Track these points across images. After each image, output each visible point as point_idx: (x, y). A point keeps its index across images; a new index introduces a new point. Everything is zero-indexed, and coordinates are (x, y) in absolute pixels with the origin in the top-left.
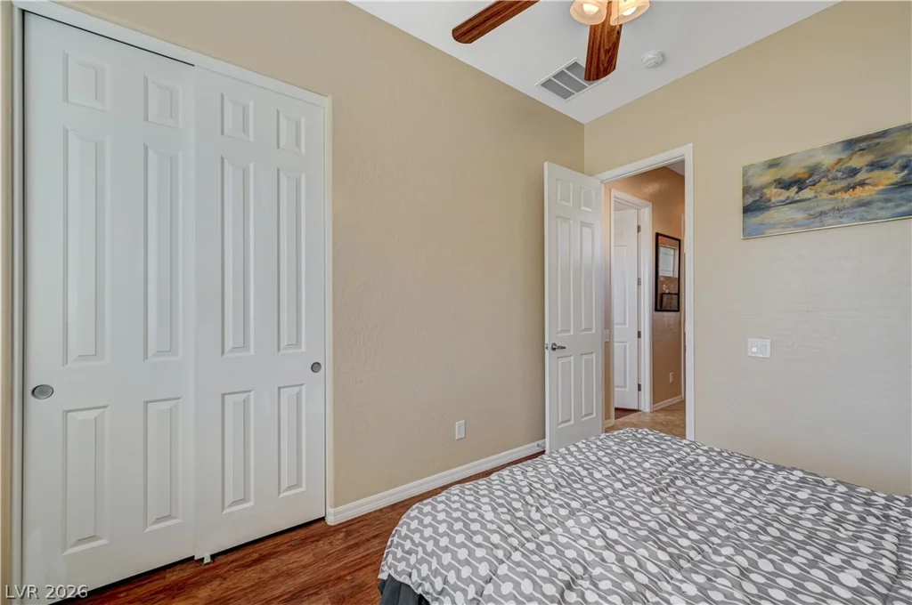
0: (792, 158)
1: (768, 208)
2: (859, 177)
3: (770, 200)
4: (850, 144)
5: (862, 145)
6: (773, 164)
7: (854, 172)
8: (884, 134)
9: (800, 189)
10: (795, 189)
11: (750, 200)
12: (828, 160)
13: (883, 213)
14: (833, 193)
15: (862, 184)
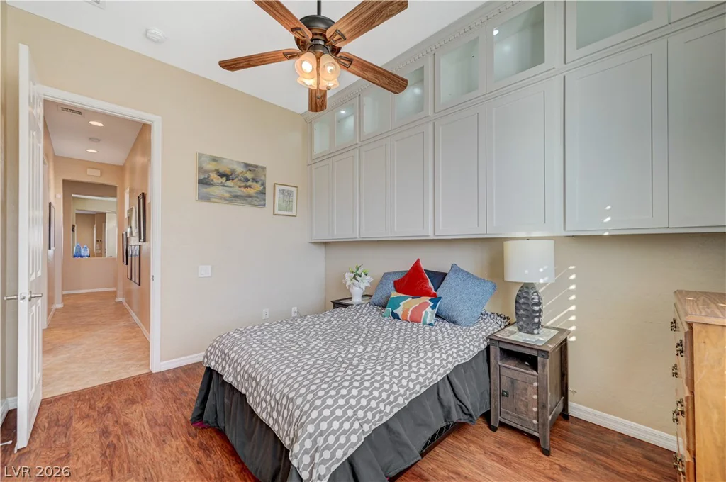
0: (224, 161)
1: (212, 185)
2: (250, 183)
3: (213, 181)
4: (247, 165)
5: (250, 168)
6: (215, 160)
7: (247, 180)
8: (256, 167)
9: (227, 180)
10: (225, 179)
11: (202, 177)
12: (239, 169)
13: (257, 203)
14: (240, 187)
15: (250, 187)
